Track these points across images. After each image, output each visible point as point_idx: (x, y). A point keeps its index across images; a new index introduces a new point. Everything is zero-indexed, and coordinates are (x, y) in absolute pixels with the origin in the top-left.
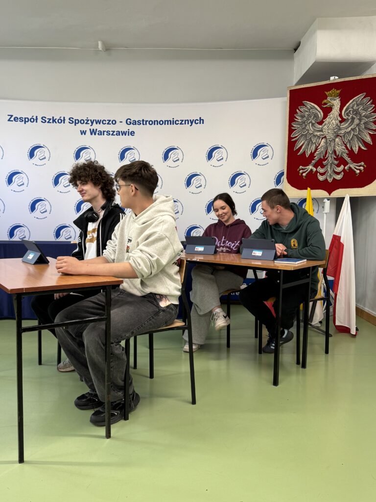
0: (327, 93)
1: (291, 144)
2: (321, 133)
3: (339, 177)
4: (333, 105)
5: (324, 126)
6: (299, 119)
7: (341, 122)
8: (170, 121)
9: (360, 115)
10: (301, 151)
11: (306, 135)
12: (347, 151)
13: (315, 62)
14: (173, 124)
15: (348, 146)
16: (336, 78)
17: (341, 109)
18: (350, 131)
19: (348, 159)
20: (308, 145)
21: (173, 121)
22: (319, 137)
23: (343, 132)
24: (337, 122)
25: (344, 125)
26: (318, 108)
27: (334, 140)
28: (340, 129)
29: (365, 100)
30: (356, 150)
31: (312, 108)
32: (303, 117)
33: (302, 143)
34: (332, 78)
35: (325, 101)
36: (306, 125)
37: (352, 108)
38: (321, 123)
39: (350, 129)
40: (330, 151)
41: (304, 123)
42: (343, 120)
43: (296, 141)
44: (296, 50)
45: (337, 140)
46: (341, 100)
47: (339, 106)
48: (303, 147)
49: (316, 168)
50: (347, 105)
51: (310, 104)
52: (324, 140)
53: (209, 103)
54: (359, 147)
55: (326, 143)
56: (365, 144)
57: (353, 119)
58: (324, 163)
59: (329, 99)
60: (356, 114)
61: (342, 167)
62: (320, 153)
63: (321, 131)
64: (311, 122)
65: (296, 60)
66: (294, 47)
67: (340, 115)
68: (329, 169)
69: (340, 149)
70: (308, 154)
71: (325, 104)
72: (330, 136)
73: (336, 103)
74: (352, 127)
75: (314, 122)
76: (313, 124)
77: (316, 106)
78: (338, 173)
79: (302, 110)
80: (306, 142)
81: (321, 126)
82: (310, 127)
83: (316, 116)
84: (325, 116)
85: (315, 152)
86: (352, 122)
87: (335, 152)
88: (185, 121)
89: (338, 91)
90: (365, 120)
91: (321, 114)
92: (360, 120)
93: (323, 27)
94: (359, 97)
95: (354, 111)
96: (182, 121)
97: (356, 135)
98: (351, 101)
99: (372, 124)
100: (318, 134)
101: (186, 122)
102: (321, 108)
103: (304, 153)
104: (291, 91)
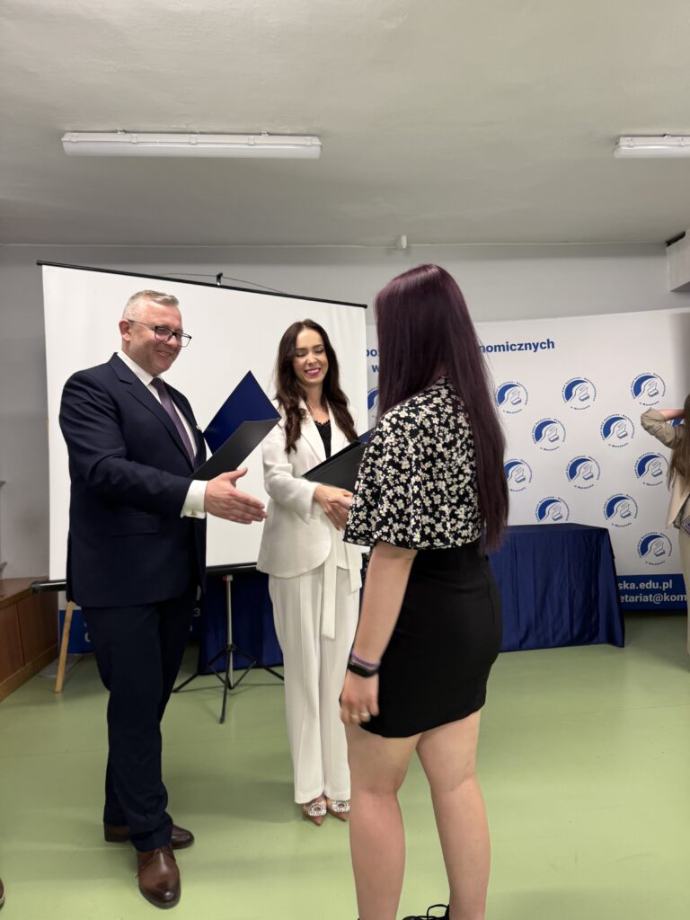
8: (503, 346)
14: (508, 350)
21: (507, 346)
53: (559, 319)
88: (526, 345)
96: (521, 345)
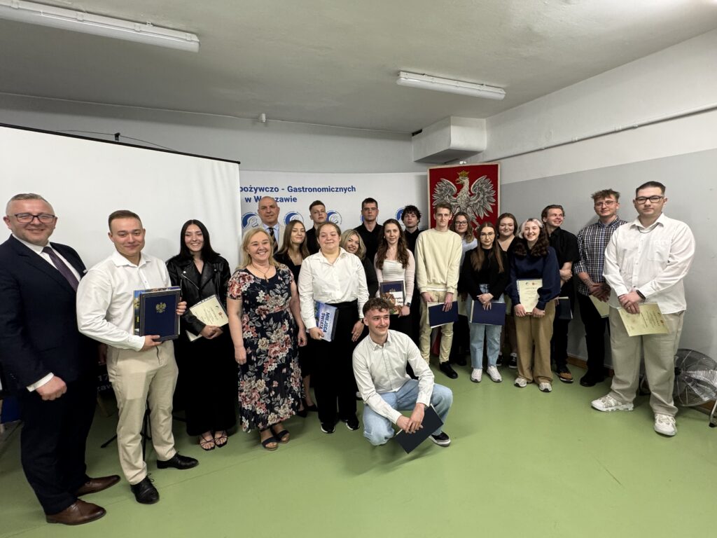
0: (459, 174)
4: (464, 183)
5: (459, 197)
6: (438, 192)
7: (470, 196)
8: (327, 189)
13: (448, 149)
15: (476, 213)
16: (465, 162)
17: (470, 186)
18: (476, 204)
21: (330, 189)
22: (454, 206)
23: (472, 203)
24: (468, 195)
25: (473, 198)
26: (453, 185)
27: (466, 209)
28: (470, 201)
29: (486, 181)
30: (482, 216)
31: (448, 184)
32: (441, 190)
34: (461, 163)
35: (458, 179)
36: (444, 197)
37: (478, 186)
38: (455, 196)
41: (442, 195)
42: (472, 195)
44: (414, 134)
45: (468, 209)
46: (469, 180)
47: (468, 184)
50: (474, 183)
51: (446, 181)
53: (358, 175)
56: (488, 212)
57: (479, 194)
59: (460, 178)
60: (481, 191)
63: (456, 202)
64: (448, 195)
65: (414, 142)
67: (470, 191)
69: (470, 216)
71: (458, 182)
72: (463, 206)
73: (466, 181)
74: (479, 199)
75: (450, 195)
76: (449, 197)
77: (451, 183)
79: (440, 185)
81: (455, 198)
82: (447, 198)
83: (451, 190)
84: (458, 191)
86: (479, 196)
89: (467, 173)
90: (487, 195)
91: (455, 189)
92: (484, 195)
94: (482, 178)
95: (479, 188)
96: (337, 188)
97: (481, 206)
98: (477, 181)
99: (492, 198)
100: (454, 204)
101: (341, 189)
102: (455, 185)
104: (431, 171)
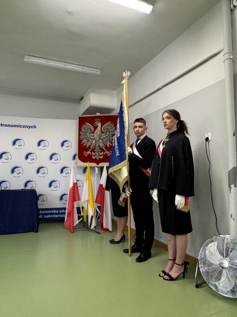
0: (95, 120)
1: (80, 141)
2: (93, 137)
3: (101, 157)
4: (98, 125)
5: (95, 134)
6: (83, 130)
7: (101, 133)
8: (17, 125)
9: (110, 131)
10: (84, 144)
11: (86, 138)
12: (104, 146)
13: (90, 106)
14: (19, 127)
15: (105, 143)
16: (99, 114)
17: (101, 127)
19: (105, 149)
20: (88, 142)
21: (19, 126)
22: (92, 139)
23: (102, 137)
24: (100, 133)
25: (103, 134)
26: (92, 126)
27: (99, 141)
28: (101, 136)
29: (111, 125)
30: (108, 145)
31: (89, 126)
32: (85, 129)
33: (84, 141)
34: (97, 114)
35: (95, 123)
36: (86, 133)
37: (106, 127)
38: (93, 133)
39: (105, 136)
40: (97, 145)
41: (85, 132)
42: (102, 132)
43: (82, 140)
44: (81, 100)
45: (100, 141)
46: (101, 124)
47: (100, 126)
48: (85, 143)
49: (92, 153)
50: (104, 126)
51: (88, 124)
52: (94, 141)
54: (110, 144)
55: (95, 142)
57: (107, 132)
58: (95, 150)
59: (96, 122)
60: (108, 130)
61: (103, 153)
62: (93, 146)
63: (93, 136)
64: (89, 132)
65: (81, 104)
66: (81, 98)
67: (101, 130)
68: (97, 154)
69: (101, 145)
70: (87, 147)
71: (95, 125)
72: (97, 139)
73: (99, 125)
74: (106, 135)
75: (90, 132)
76: (89, 133)
77: (91, 125)
78: (101, 156)
79: (84, 126)
80: (87, 141)
81: (93, 134)
82: (88, 134)
83: (91, 129)
84: (95, 130)
85: (91, 145)
86: (106, 133)
87: (99, 146)
89: (100, 120)
91: (93, 129)
92: (110, 133)
93: (93, 92)
94: (109, 123)
95: (107, 129)
96: (24, 126)
97: (108, 139)
98: (105, 124)
100: (92, 137)
101: (27, 126)
102: (93, 126)
103: (86, 146)
104: (80, 118)
